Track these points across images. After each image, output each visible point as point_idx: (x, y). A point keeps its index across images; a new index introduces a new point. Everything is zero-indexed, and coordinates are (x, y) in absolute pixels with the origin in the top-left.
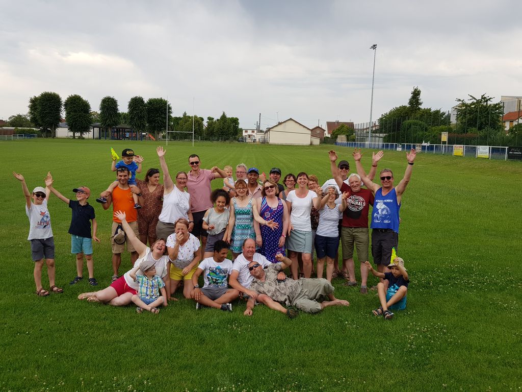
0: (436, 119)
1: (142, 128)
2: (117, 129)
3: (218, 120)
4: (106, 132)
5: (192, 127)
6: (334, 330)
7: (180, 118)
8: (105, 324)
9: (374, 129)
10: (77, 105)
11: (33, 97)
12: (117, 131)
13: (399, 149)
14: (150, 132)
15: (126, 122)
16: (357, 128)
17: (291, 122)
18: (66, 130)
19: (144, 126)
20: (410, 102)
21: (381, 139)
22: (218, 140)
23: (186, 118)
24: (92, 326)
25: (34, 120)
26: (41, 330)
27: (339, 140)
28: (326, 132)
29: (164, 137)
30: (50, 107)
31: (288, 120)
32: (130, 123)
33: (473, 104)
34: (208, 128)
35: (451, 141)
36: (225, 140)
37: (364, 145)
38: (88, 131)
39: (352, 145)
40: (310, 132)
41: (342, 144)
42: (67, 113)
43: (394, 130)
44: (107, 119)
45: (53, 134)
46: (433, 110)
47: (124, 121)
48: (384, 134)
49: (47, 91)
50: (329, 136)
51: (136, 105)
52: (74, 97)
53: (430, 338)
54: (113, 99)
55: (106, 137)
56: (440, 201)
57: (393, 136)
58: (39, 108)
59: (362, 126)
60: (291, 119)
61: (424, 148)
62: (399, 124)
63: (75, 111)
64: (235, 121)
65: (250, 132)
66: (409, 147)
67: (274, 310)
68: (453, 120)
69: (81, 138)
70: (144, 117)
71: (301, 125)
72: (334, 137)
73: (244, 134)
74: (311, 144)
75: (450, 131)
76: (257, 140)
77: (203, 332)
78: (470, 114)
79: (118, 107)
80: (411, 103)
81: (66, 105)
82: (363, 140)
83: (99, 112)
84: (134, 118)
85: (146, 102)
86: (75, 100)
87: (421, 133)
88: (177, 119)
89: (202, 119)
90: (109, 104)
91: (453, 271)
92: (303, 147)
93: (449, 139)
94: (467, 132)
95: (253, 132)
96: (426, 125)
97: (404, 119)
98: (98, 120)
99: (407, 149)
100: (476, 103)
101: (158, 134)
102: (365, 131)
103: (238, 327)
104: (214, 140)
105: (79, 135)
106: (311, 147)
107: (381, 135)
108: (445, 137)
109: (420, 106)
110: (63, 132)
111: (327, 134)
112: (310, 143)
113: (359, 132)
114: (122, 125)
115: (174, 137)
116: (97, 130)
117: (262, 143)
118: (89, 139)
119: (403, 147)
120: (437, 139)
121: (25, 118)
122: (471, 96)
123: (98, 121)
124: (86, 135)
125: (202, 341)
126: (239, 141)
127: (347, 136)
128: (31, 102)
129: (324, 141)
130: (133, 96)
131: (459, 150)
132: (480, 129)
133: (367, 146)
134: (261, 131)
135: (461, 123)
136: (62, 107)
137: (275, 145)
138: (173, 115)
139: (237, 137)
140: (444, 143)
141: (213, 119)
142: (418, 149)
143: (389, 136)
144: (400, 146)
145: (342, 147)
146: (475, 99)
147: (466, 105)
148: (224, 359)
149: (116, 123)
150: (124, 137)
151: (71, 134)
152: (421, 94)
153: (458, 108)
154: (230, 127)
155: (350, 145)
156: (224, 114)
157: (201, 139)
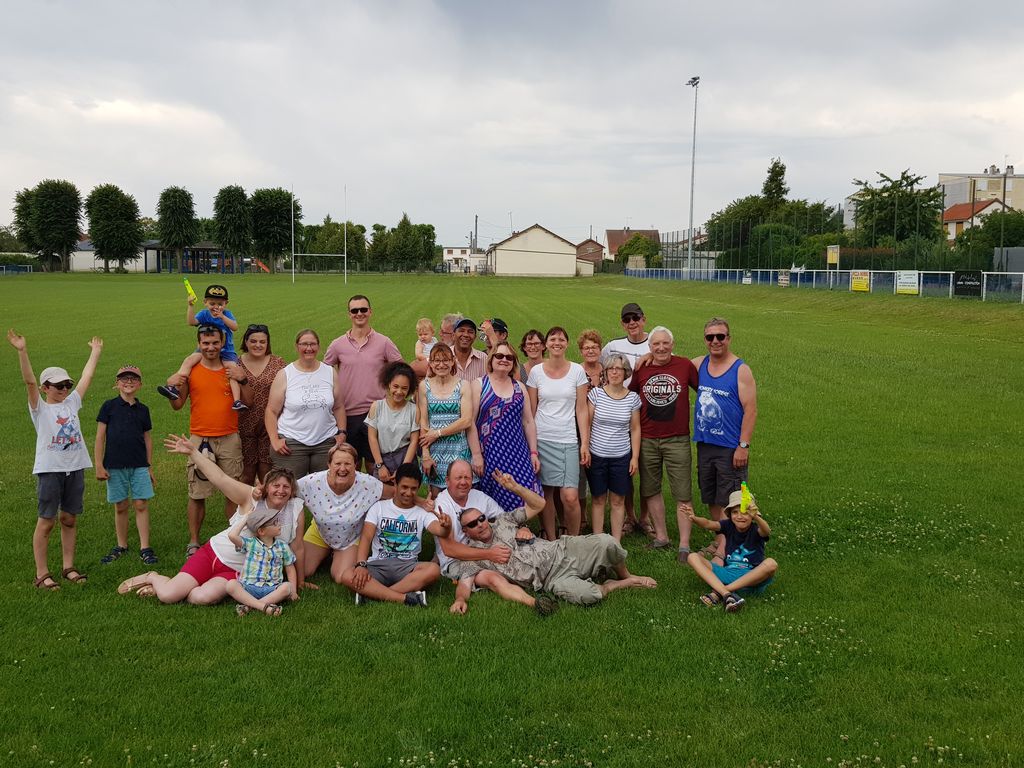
0: (817, 219)
1: (242, 248)
2: (193, 252)
3: (393, 230)
4: (172, 257)
5: (342, 244)
6: (628, 637)
7: (318, 228)
8: (174, 640)
9: (698, 242)
10: (112, 205)
11: (22, 191)
12: (193, 257)
13: (747, 281)
14: (260, 257)
15: (210, 237)
16: (665, 241)
17: (537, 231)
18: (91, 255)
19: (247, 245)
20: (765, 188)
21: (712, 262)
22: (395, 270)
23: (330, 227)
24: (146, 645)
25: (25, 236)
26: (44, 655)
27: (630, 266)
28: (606, 251)
29: (287, 266)
30: (57, 211)
31: (533, 227)
32: (219, 239)
33: (885, 189)
34: (374, 246)
35: (847, 263)
36: (409, 269)
37: (679, 274)
38: (136, 257)
39: (657, 274)
40: (574, 251)
41: (636, 274)
42: (92, 222)
43: (736, 245)
44: (171, 233)
45: (63, 264)
46: (810, 203)
47: (206, 235)
48: (718, 253)
49: (51, 178)
50: (612, 258)
51: (229, 202)
52: (105, 189)
53: (814, 646)
54: (184, 192)
55: (172, 267)
56: (827, 380)
57: (736, 254)
58: (36, 213)
59: (675, 237)
60: (537, 226)
61: (794, 276)
62: (746, 230)
63: (108, 217)
64: (428, 231)
65: (457, 254)
66: (765, 277)
67: (511, 601)
68: (849, 223)
69: (120, 271)
70: (247, 226)
71: (556, 236)
72: (622, 259)
73: (446, 257)
74: (578, 274)
75: (843, 243)
76: (472, 269)
77: (371, 649)
78: (881, 209)
79: (195, 208)
80: (767, 189)
81: (89, 205)
82: (677, 264)
83: (156, 218)
84: (226, 229)
85: (249, 196)
86: (107, 196)
87: (788, 249)
88: (313, 230)
89: (363, 229)
90: (176, 203)
91: (856, 515)
92: (561, 280)
93: (842, 259)
94: (876, 243)
95: (464, 252)
96: (798, 233)
97: (756, 222)
98: (154, 235)
99: (761, 279)
100: (892, 187)
101: (276, 259)
102: (681, 247)
103: (438, 637)
104: (386, 270)
105: (118, 265)
106: (578, 281)
107: (712, 254)
108: (833, 255)
109: (784, 196)
110: (84, 260)
111: (607, 255)
112: (574, 273)
113: (670, 250)
114: (204, 243)
115: (308, 265)
116: (152, 254)
117: (482, 273)
118: (136, 273)
119: (754, 276)
120: (818, 259)
121: (7, 234)
122: (882, 175)
123: (154, 237)
124: (131, 265)
125: (369, 667)
126: (436, 271)
127: (647, 258)
128: (18, 201)
129: (603, 267)
130: (224, 185)
131: (861, 279)
132: (901, 237)
133: (686, 277)
134: (480, 251)
135: (865, 227)
136: (82, 209)
137: (508, 277)
138: (305, 222)
139: (432, 262)
140: (833, 266)
141: (384, 227)
142: (784, 280)
143: (727, 255)
144: (749, 274)
145: (637, 279)
146: (888, 179)
147: (873, 193)
148: (413, 701)
149: (190, 240)
150: (209, 268)
151: (101, 263)
152: (786, 173)
153: (857, 198)
154: (417, 242)
155: (652, 274)
156: (405, 217)
157: (362, 269)
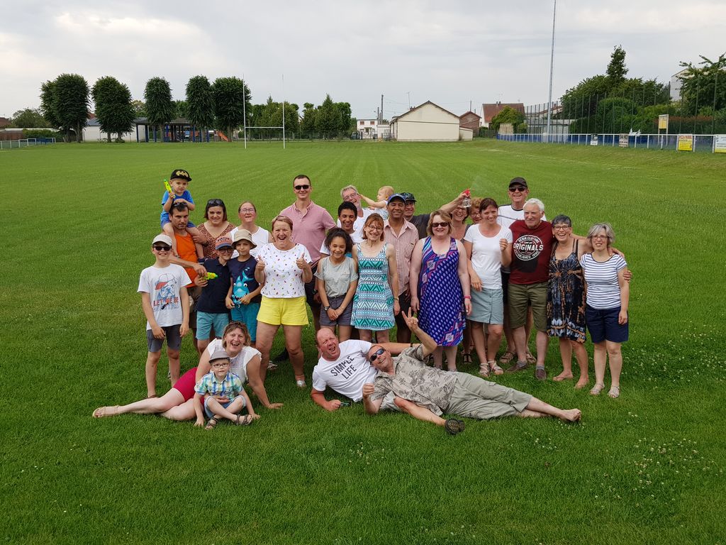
0: (651, 94)
1: (207, 123)
2: (172, 127)
3: (319, 107)
4: (156, 130)
5: (281, 119)
7: (263, 107)
9: (555, 112)
10: (111, 92)
11: (46, 83)
12: (172, 129)
13: (594, 143)
14: (221, 129)
15: (183, 115)
16: (529, 112)
17: (429, 106)
18: (97, 129)
19: (211, 121)
20: (609, 69)
21: (566, 128)
22: (321, 137)
23: (272, 106)
25: (50, 117)
26: (59, 463)
27: (502, 132)
28: (482, 120)
29: (241, 135)
30: (72, 97)
31: (426, 103)
32: (190, 116)
33: (706, 69)
34: (305, 120)
35: (673, 129)
36: (331, 137)
37: (540, 138)
38: (130, 131)
39: (522, 138)
40: (458, 121)
41: (507, 138)
42: (97, 105)
43: (585, 114)
44: (156, 112)
45: (78, 136)
46: (644, 80)
47: (181, 113)
48: (571, 120)
49: (66, 73)
50: (487, 125)
51: (197, 88)
52: (106, 80)
53: (673, 466)
54: (163, 82)
55: (156, 137)
57: (585, 122)
58: (56, 99)
59: (537, 108)
60: (429, 103)
61: (632, 139)
62: (593, 103)
63: (109, 101)
64: (345, 108)
65: (367, 124)
66: (609, 139)
68: (676, 96)
69: (119, 141)
70: (210, 107)
71: (443, 110)
72: (495, 126)
73: (359, 127)
74: (460, 139)
75: (671, 112)
76: (379, 136)
78: (702, 85)
79: (172, 93)
80: (610, 71)
81: (95, 92)
82: (538, 130)
83: (144, 101)
84: (195, 109)
85: (212, 84)
86: (108, 85)
87: (627, 117)
88: (259, 108)
89: (296, 107)
90: (158, 89)
92: (448, 143)
93: (670, 125)
94: (698, 112)
95: (372, 123)
96: (635, 105)
97: (602, 96)
98: (143, 113)
99: (606, 142)
100: (712, 68)
101: (232, 131)
102: (541, 116)
104: (314, 138)
105: (117, 137)
106: (461, 144)
107: (566, 122)
108: (663, 122)
109: (624, 76)
110: (93, 133)
111: (484, 123)
112: (458, 138)
113: (533, 118)
114: (179, 120)
115: (256, 135)
116: (142, 128)
117: (387, 140)
118: (131, 142)
119: (600, 139)
120: (651, 126)
121: (37, 114)
122: (703, 57)
123: (143, 115)
124: (127, 137)
126: (352, 138)
127: (515, 125)
128: (43, 90)
129: (480, 133)
130: (193, 76)
131: (686, 141)
132: (718, 108)
133: (545, 140)
134: (385, 122)
135: (689, 99)
136: (90, 95)
137: (408, 142)
138: (253, 102)
139: (349, 131)
140: (663, 131)
141: (312, 106)
142: (623, 142)
143: (579, 123)
144: (596, 138)
145: (507, 142)
146: (710, 62)
147: (696, 72)
149: (169, 118)
150: (183, 138)
151: (105, 135)
152: (625, 57)
153: (684, 77)
154: (338, 117)
155: (518, 138)
156: (328, 98)
157: (296, 137)
